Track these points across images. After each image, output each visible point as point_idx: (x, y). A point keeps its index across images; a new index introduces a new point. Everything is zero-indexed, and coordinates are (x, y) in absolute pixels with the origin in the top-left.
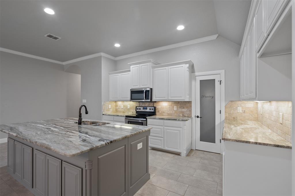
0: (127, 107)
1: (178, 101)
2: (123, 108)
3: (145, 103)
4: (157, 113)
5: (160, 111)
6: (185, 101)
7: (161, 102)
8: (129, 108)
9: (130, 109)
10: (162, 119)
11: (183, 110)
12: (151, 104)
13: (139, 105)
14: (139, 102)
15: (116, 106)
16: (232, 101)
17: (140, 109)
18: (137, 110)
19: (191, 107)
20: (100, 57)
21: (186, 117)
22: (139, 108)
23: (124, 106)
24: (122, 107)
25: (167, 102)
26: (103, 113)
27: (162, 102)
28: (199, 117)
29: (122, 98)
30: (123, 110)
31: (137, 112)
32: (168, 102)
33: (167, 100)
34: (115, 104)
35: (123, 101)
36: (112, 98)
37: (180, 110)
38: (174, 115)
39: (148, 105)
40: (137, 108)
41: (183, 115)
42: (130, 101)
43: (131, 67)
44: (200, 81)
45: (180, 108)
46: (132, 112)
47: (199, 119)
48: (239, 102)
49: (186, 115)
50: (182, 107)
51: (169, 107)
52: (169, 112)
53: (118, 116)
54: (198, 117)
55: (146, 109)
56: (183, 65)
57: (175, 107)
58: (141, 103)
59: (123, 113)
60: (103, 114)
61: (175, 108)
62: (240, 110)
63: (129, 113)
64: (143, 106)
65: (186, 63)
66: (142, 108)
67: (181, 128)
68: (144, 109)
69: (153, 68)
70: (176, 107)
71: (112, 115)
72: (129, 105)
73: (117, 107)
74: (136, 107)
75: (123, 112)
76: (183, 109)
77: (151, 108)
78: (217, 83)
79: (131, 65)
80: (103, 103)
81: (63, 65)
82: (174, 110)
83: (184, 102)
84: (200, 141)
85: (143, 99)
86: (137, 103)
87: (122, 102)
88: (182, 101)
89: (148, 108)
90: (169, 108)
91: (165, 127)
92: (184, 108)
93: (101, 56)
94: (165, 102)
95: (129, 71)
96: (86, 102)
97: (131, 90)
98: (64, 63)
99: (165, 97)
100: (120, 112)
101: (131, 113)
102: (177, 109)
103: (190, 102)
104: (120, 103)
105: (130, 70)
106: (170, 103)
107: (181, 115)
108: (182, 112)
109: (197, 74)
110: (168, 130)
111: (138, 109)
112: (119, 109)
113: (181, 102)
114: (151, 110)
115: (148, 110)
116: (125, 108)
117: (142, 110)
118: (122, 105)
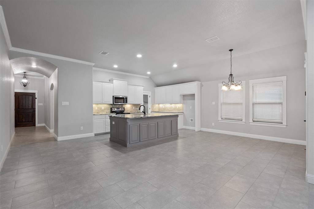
0: (102, 108)
1: (135, 104)
3: (116, 105)
5: (126, 109)
9: (105, 109)
12: (121, 106)
13: (112, 107)
16: (153, 104)
24: (97, 109)
29: (104, 101)
30: (97, 111)
38: (133, 112)
40: (112, 109)
43: (114, 81)
44: (143, 95)
45: (136, 107)
46: (106, 112)
48: (155, 105)
51: (130, 107)
52: (130, 110)
60: (94, 115)
61: (134, 108)
62: (155, 107)
65: (142, 86)
68: (117, 109)
69: (128, 85)
75: (98, 113)
77: (122, 108)
78: (149, 97)
87: (96, 105)
89: (120, 109)
93: (92, 66)
95: (112, 83)
106: (131, 105)
114: (122, 110)
115: (120, 110)
116: (99, 109)
117: (116, 110)
118: (96, 107)
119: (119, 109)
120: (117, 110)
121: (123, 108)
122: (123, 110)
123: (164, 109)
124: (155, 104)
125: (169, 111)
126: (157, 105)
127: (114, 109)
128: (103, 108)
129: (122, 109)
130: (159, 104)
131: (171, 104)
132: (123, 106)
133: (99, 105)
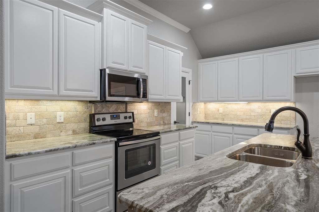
0: (55, 118)
1: (159, 102)
2: (33, 122)
8: (62, 121)
9: (67, 121)
13: (95, 111)
16: (195, 102)
18: (98, 123)
19: (170, 109)
22: (101, 117)
23: (39, 116)
25: (146, 104)
26: (9, 153)
27: (140, 103)
28: (176, 122)
30: (36, 129)
31: (93, 128)
32: (148, 103)
35: (36, 99)
36: (11, 87)
37: (161, 115)
38: (155, 125)
40: (97, 117)
41: (164, 122)
43: (105, 10)
45: (161, 112)
50: (163, 111)
51: (148, 111)
52: (148, 121)
56: (180, 52)
57: (155, 111)
59: (35, 138)
60: (14, 156)
61: (156, 113)
62: (198, 111)
66: (108, 117)
68: (112, 118)
70: (157, 110)
71: (69, 148)
72: (62, 111)
75: (37, 136)
76: (163, 114)
77: (127, 115)
78: (187, 83)
82: (155, 115)
86: (89, 105)
88: (162, 102)
89: (122, 116)
90: (149, 113)
91: (181, 142)
94: (144, 104)
101: (71, 132)
102: (158, 114)
106: (150, 105)
107: (162, 122)
108: (163, 118)
110: (184, 146)
111: (99, 120)
114: (127, 120)
115: (122, 120)
116: (45, 120)
117: (109, 121)
118: (28, 114)
119: (118, 117)
120: (113, 122)
121: (131, 114)
122: (131, 120)
123: (224, 115)
124: (198, 102)
125: (242, 120)
126: (201, 106)
127: (104, 119)
128: (60, 117)
129: (126, 118)
130: (205, 103)
131: (249, 101)
132: (131, 108)
133: (45, 102)
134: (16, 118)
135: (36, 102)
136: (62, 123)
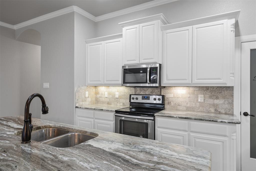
0: (115, 95)
1: (206, 87)
4: (166, 106)
5: (172, 103)
6: (227, 85)
7: (173, 88)
8: (118, 97)
9: (120, 97)
10: (185, 118)
11: (216, 102)
12: (156, 91)
13: (135, 92)
14: (135, 87)
15: (97, 93)
17: (137, 99)
18: (132, 101)
19: (233, 96)
20: (72, 14)
21: (222, 113)
22: (135, 97)
23: (109, 94)
24: (106, 96)
25: (185, 88)
27: (176, 88)
28: (249, 114)
29: (107, 81)
30: (108, 100)
31: (131, 103)
32: (188, 88)
33: (190, 84)
34: (94, 90)
35: (108, 85)
36: (90, 81)
37: (211, 101)
38: (199, 111)
39: (151, 92)
41: (216, 110)
42: (122, 85)
43: (124, 29)
44: (251, 50)
45: (211, 97)
46: (123, 104)
47: (249, 118)
49: (223, 111)
50: (215, 97)
51: (189, 95)
52: (188, 105)
53: (102, 110)
54: (246, 114)
55: (148, 98)
56: (225, 21)
57: (200, 96)
58: (138, 89)
61: (201, 98)
63: (118, 104)
64: (142, 93)
65: (229, 16)
66: (140, 97)
67: (225, 136)
69: (163, 29)
70: (202, 96)
71: (92, 109)
72: (118, 92)
73: (98, 96)
74: (130, 95)
75: (108, 103)
76: (215, 100)
77: (157, 97)
79: (123, 27)
80: (75, 89)
81: (15, 30)
82: (199, 101)
83: (218, 87)
84: (251, 157)
85: (146, 82)
86: (132, 88)
88: (214, 87)
89: (152, 98)
90: (189, 97)
91: (192, 134)
92: (217, 98)
93: (74, 11)
94: (182, 88)
95: (121, 36)
96: (48, 86)
97: (123, 67)
98: (16, 27)
99: (186, 80)
100: (103, 102)
102: (204, 100)
103: (231, 89)
104: (102, 89)
105: (122, 34)
106: (191, 89)
107: (212, 110)
108: (214, 105)
109: (244, 38)
110: (197, 140)
111: (133, 99)
112: (100, 98)
113: (211, 87)
114: (157, 102)
115: (150, 101)
116: (111, 96)
117: (140, 100)
118: (105, 93)
120: (144, 101)
129: (155, 100)
133: (111, 87)
134: (102, 94)
135: (108, 87)
136: (118, 98)
